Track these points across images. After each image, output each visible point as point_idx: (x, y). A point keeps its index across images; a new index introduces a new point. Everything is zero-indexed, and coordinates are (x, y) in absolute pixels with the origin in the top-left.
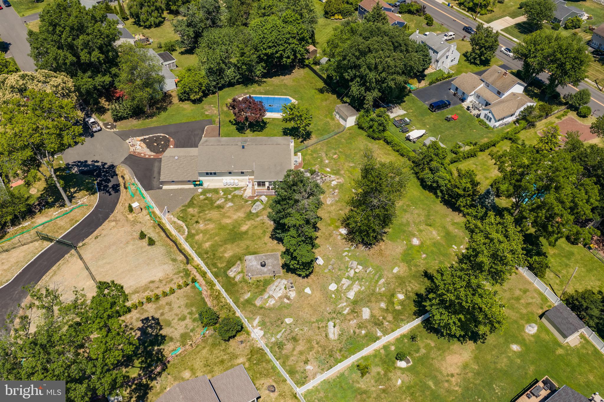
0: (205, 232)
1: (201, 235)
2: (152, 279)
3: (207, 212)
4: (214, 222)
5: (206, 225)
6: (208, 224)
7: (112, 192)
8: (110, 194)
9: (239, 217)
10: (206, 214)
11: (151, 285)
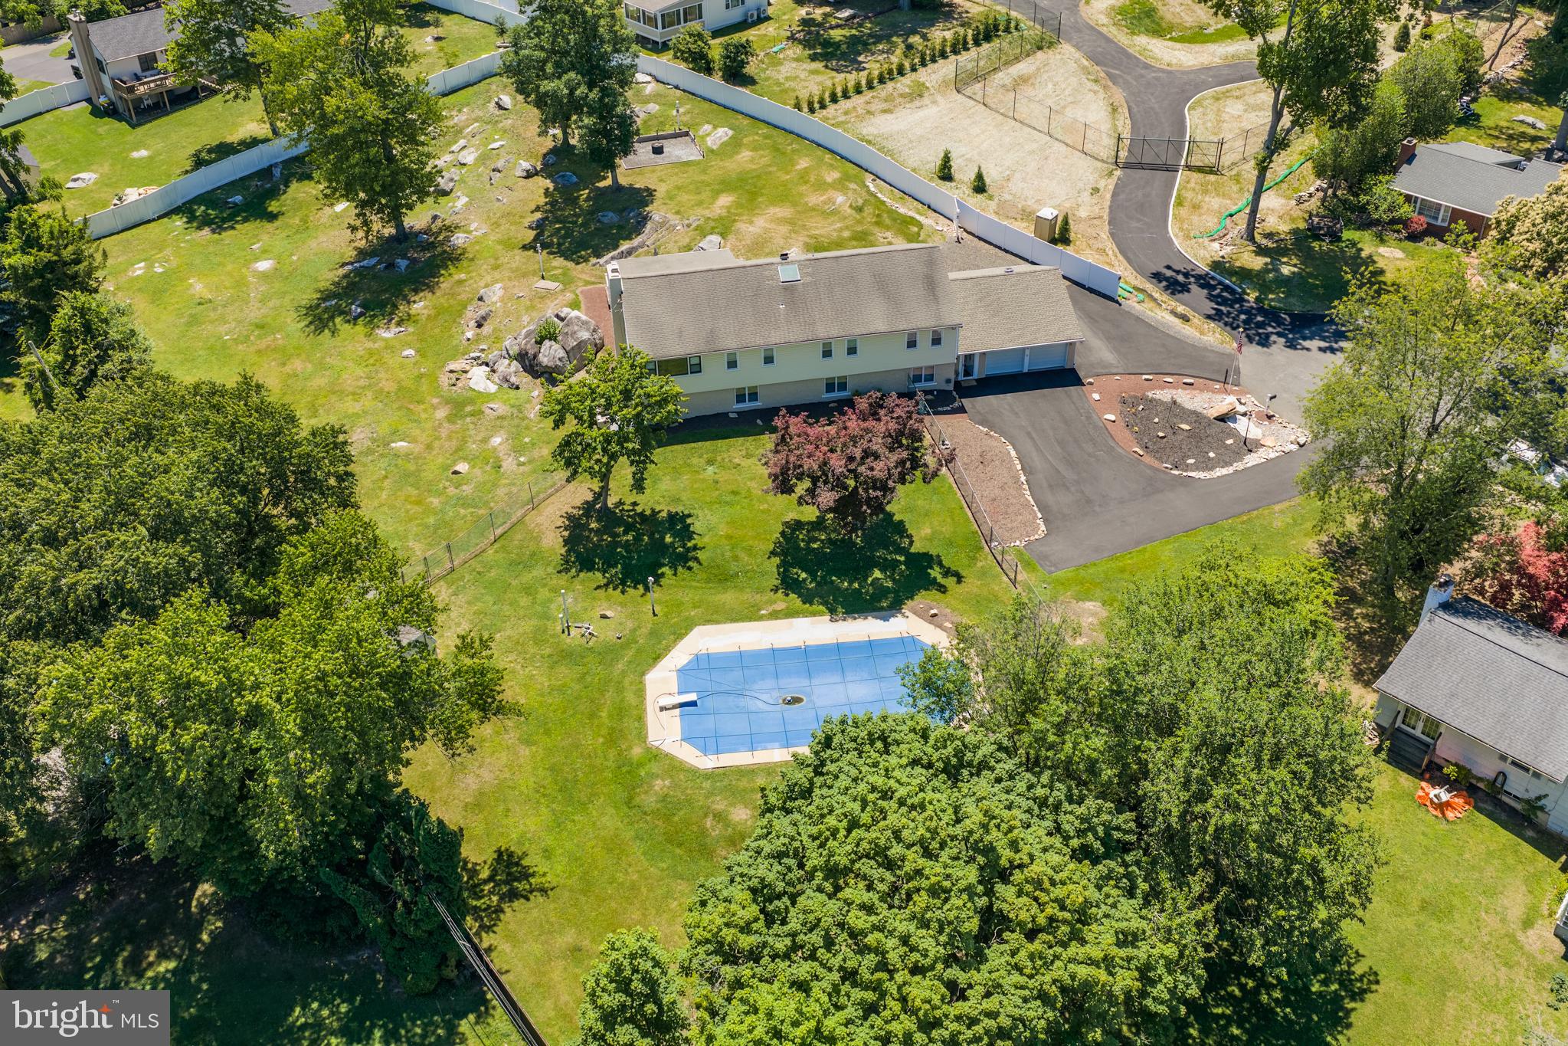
0: (821, 186)
1: (829, 180)
2: (888, 116)
3: (846, 234)
4: (813, 209)
5: (831, 201)
6: (825, 203)
7: (1169, 273)
8: (1168, 267)
9: (751, 222)
10: (847, 228)
11: (885, 106)
